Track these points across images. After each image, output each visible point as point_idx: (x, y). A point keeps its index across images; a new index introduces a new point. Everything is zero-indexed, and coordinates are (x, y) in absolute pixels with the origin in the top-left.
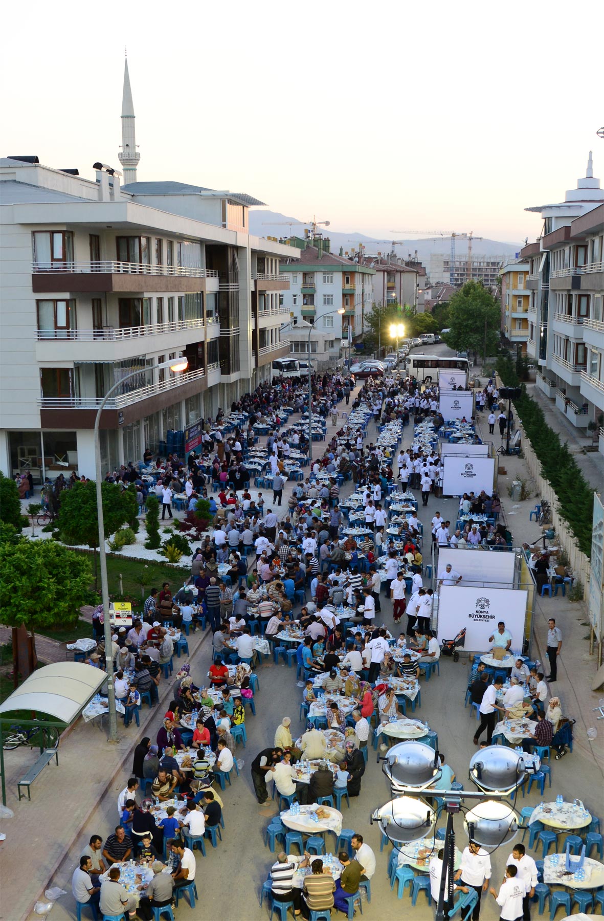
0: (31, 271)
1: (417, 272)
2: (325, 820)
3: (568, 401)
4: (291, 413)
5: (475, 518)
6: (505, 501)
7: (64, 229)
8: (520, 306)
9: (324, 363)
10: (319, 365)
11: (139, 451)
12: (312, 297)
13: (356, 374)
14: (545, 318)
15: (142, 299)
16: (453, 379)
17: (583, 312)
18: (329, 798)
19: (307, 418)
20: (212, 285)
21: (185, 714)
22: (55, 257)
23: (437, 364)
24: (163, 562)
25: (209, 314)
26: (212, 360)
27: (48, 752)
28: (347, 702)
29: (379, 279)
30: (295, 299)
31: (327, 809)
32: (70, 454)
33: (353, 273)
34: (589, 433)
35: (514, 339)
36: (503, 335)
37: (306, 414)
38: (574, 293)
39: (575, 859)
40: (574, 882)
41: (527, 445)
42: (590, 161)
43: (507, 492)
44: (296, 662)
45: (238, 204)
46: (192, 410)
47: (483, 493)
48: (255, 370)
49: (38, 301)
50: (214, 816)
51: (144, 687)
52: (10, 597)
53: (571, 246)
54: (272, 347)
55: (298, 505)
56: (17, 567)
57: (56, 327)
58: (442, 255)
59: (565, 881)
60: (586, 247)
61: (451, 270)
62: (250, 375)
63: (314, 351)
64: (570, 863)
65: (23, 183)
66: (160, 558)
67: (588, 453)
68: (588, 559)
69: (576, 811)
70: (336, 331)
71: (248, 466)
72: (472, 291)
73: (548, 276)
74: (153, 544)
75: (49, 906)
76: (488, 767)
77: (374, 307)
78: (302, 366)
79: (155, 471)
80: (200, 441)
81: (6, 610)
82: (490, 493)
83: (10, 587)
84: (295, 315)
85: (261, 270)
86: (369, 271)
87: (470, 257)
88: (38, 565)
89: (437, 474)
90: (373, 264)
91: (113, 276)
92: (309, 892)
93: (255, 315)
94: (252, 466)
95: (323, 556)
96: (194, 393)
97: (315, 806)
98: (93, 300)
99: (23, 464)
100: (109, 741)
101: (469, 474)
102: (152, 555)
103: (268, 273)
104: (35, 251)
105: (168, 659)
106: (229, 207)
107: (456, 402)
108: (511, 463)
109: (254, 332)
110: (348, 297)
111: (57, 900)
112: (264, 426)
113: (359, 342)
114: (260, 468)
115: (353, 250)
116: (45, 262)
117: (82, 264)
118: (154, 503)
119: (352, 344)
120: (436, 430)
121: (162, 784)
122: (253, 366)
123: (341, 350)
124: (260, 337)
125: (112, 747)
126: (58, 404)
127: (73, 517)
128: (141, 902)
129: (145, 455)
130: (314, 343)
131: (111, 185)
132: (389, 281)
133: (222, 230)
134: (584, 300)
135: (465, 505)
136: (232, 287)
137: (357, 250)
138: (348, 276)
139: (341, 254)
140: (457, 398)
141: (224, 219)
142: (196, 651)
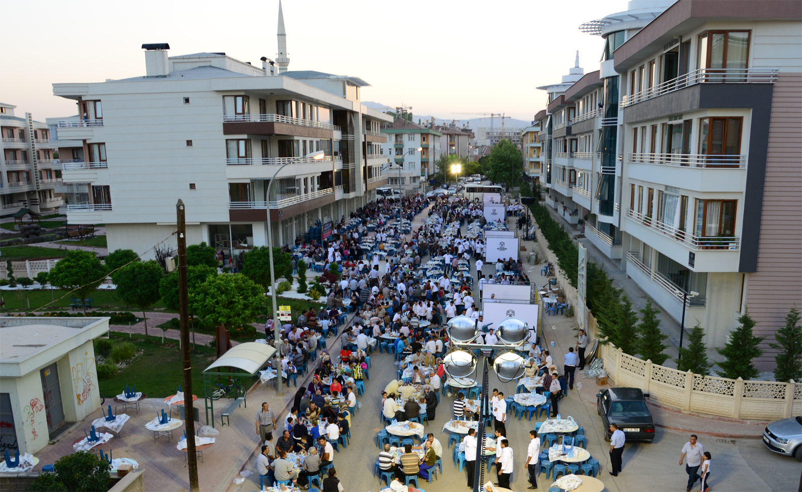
0: (222, 121)
1: (469, 136)
2: (413, 429)
3: (565, 208)
4: (389, 219)
5: (506, 273)
6: (525, 265)
7: (243, 94)
8: (534, 153)
9: (410, 191)
10: (406, 192)
11: (292, 239)
12: (401, 150)
13: (429, 198)
14: (550, 157)
15: (293, 141)
16: (492, 198)
17: (574, 149)
18: (416, 419)
19: (399, 221)
20: (337, 135)
21: (325, 377)
22: (238, 112)
23: (482, 190)
24: (309, 300)
25: (336, 154)
26: (338, 183)
27: (240, 398)
28: (426, 369)
29: (444, 139)
30: (390, 152)
31: (414, 424)
32: (248, 239)
33: (427, 134)
34: (579, 226)
35: (531, 175)
36: (524, 174)
37: (398, 219)
38: (567, 138)
39: (568, 447)
40: (567, 459)
41: (539, 235)
42: (577, 57)
43: (526, 260)
44: (394, 352)
45: (353, 85)
46: (325, 216)
47: (511, 259)
48: (365, 193)
49: (227, 140)
50: (345, 429)
51: (299, 364)
52: (215, 307)
53: (566, 108)
54: (376, 179)
55: (394, 268)
56: (219, 289)
57: (239, 157)
58: (485, 128)
59: (562, 459)
60: (575, 108)
61: (491, 138)
62: (362, 194)
63: (403, 183)
64: (565, 449)
65: (216, 68)
66: (307, 298)
67: (578, 239)
68: (576, 290)
69: (569, 424)
70: (417, 172)
71: (362, 247)
72: (504, 145)
73: (552, 130)
74: (302, 290)
75: (243, 480)
76: (507, 328)
77: (441, 156)
78: (395, 193)
79: (302, 250)
80: (331, 234)
81: (212, 316)
82: (515, 258)
83: (214, 301)
84: (390, 162)
85: (369, 129)
86: (438, 134)
87: (504, 130)
88: (232, 287)
89: (482, 249)
90: (440, 129)
91: (275, 125)
92: (403, 464)
93: (365, 157)
94: (365, 247)
95: (410, 294)
96: (327, 203)
97: (407, 422)
98: (262, 141)
99: (218, 245)
100: (278, 394)
101: (502, 248)
102: (302, 296)
103: (373, 131)
104: (224, 108)
105: (313, 349)
106: (348, 88)
107: (494, 210)
108: (529, 245)
109: (365, 168)
110: (425, 149)
111: (247, 478)
112: (372, 225)
113: (432, 179)
114: (369, 248)
115: (427, 121)
116: (231, 116)
117: (255, 116)
118: (302, 268)
119: (427, 180)
120: (481, 227)
121: (312, 411)
122: (364, 190)
123: (420, 183)
124: (368, 172)
125: (281, 398)
126: (241, 205)
127: (252, 268)
128: (300, 474)
129: (296, 241)
130: (403, 179)
131: (272, 71)
132: (451, 141)
133: (343, 100)
134: (574, 142)
135: (499, 266)
136: (350, 137)
137: (430, 121)
138: (425, 136)
139: (420, 123)
140: (495, 208)
141: (345, 94)
142: (331, 347)
